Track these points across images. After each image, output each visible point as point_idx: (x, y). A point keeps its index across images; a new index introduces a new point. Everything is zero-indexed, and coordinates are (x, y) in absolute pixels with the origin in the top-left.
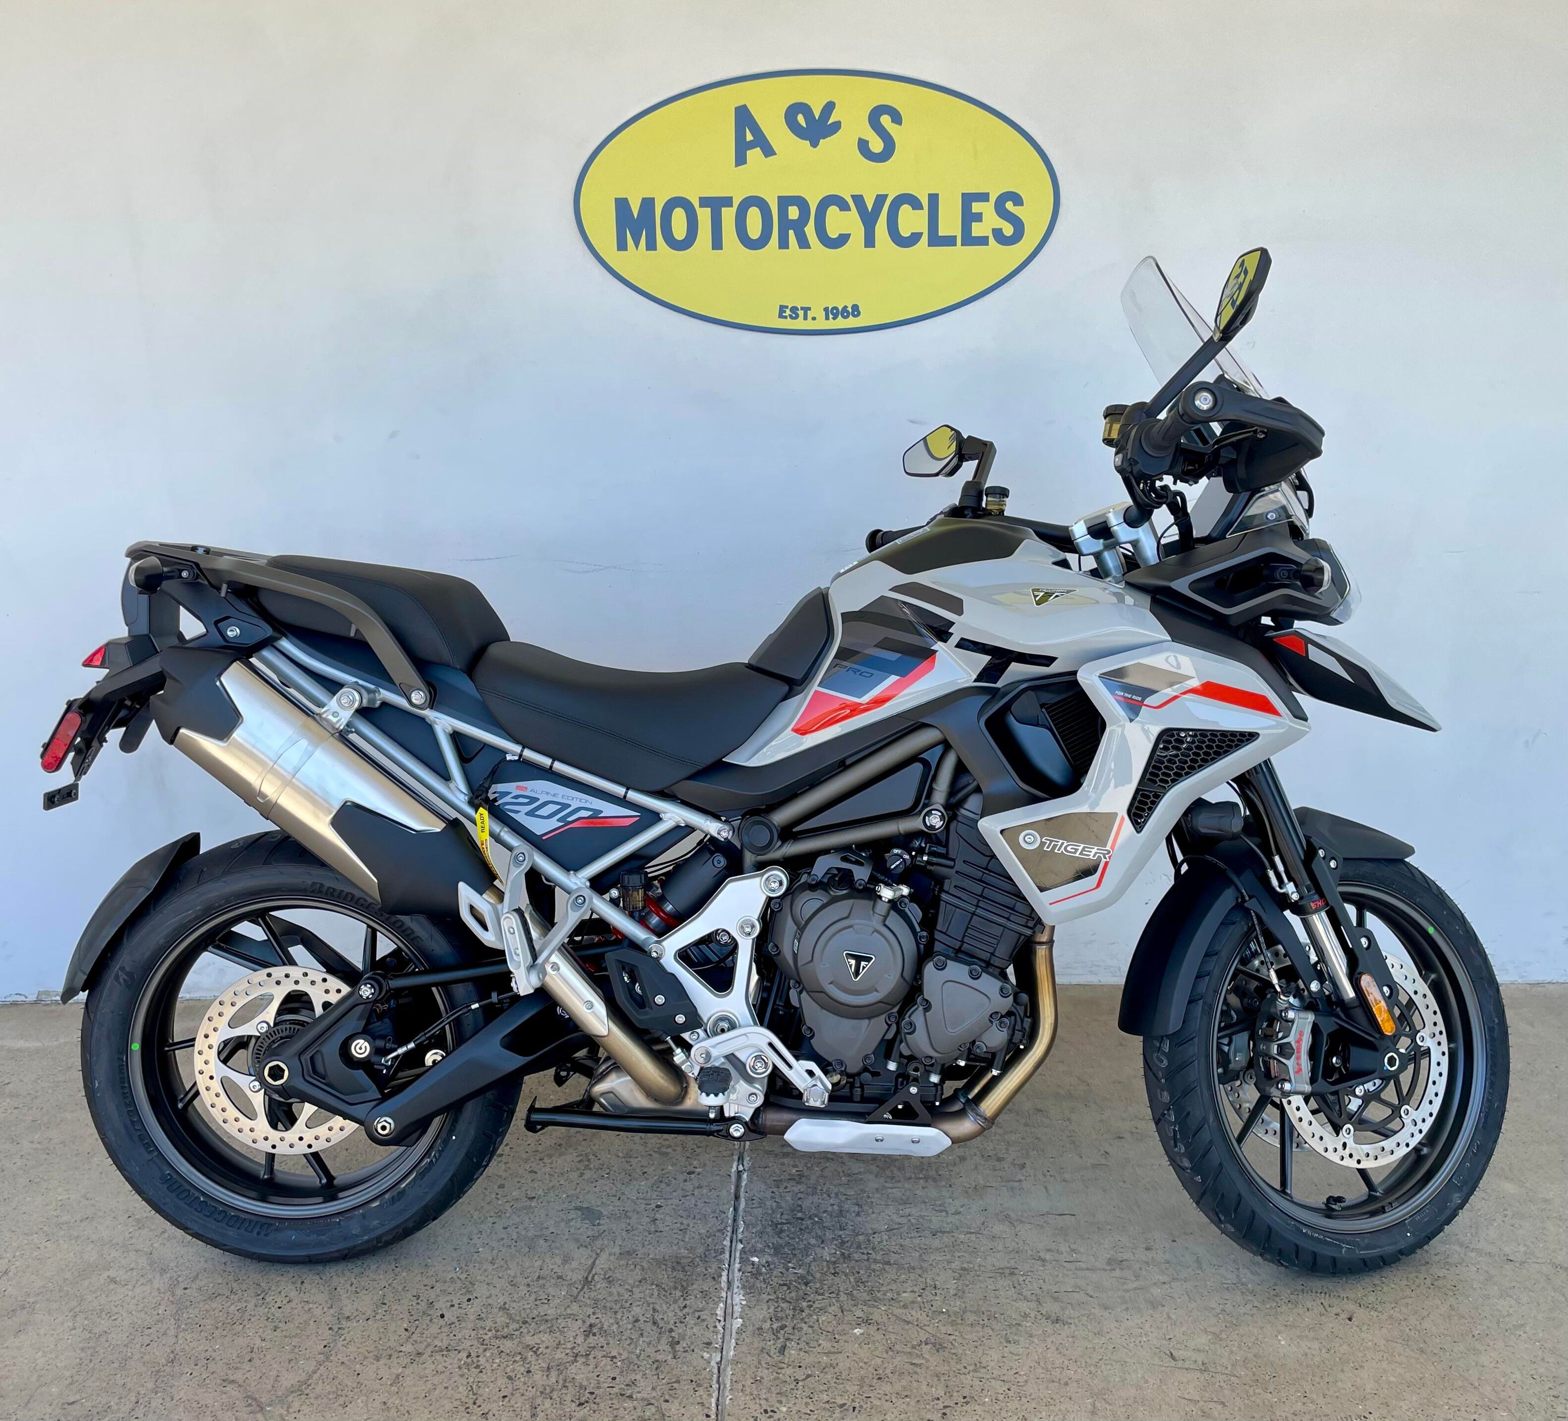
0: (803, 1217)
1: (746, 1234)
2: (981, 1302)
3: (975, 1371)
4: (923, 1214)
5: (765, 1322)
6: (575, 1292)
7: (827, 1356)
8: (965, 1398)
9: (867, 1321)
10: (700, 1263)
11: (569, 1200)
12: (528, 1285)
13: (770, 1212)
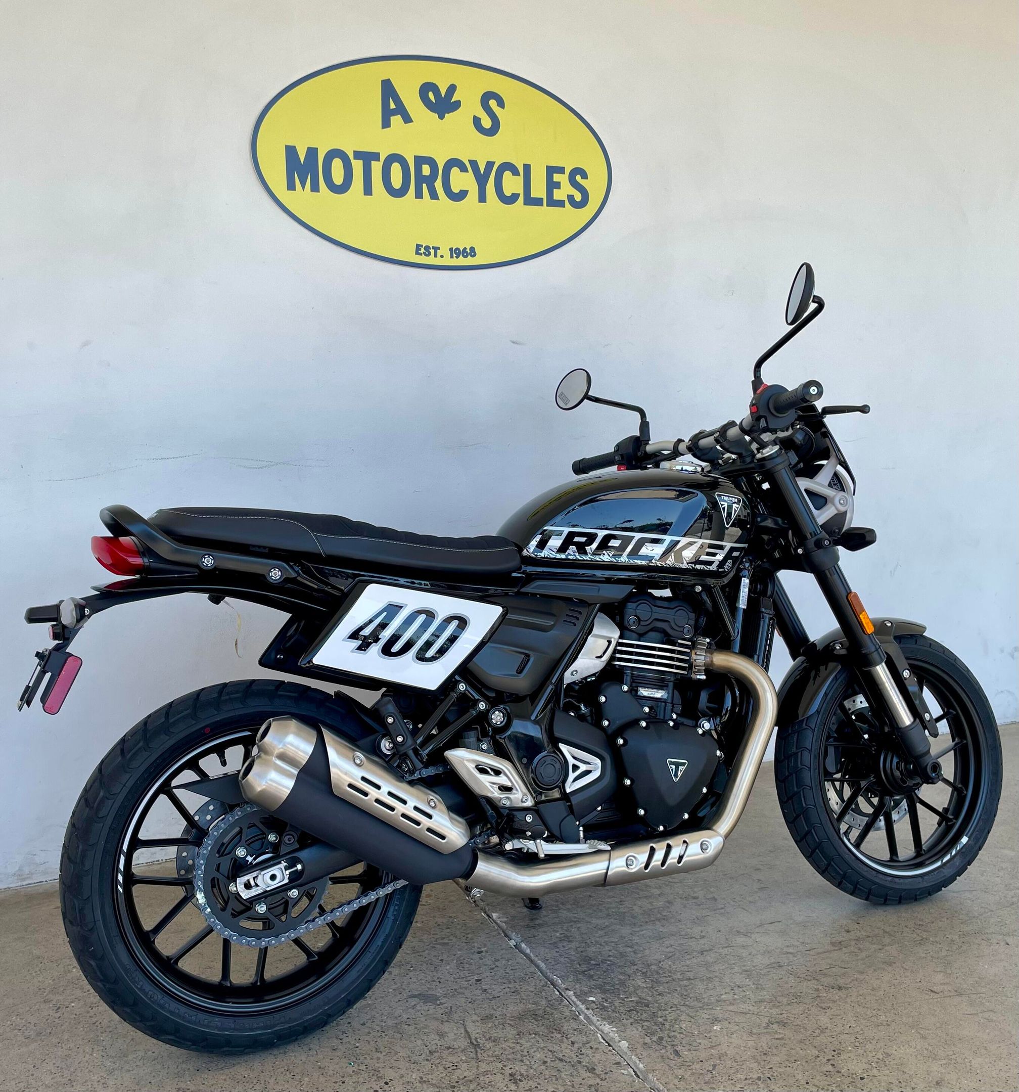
0: (597, 963)
1: (567, 984)
2: (779, 989)
3: (822, 1032)
4: (680, 943)
5: (644, 1038)
6: (472, 1055)
7: (713, 1049)
8: (834, 1051)
9: (716, 1020)
10: (553, 1011)
11: (397, 992)
12: (427, 1060)
13: (569, 965)
